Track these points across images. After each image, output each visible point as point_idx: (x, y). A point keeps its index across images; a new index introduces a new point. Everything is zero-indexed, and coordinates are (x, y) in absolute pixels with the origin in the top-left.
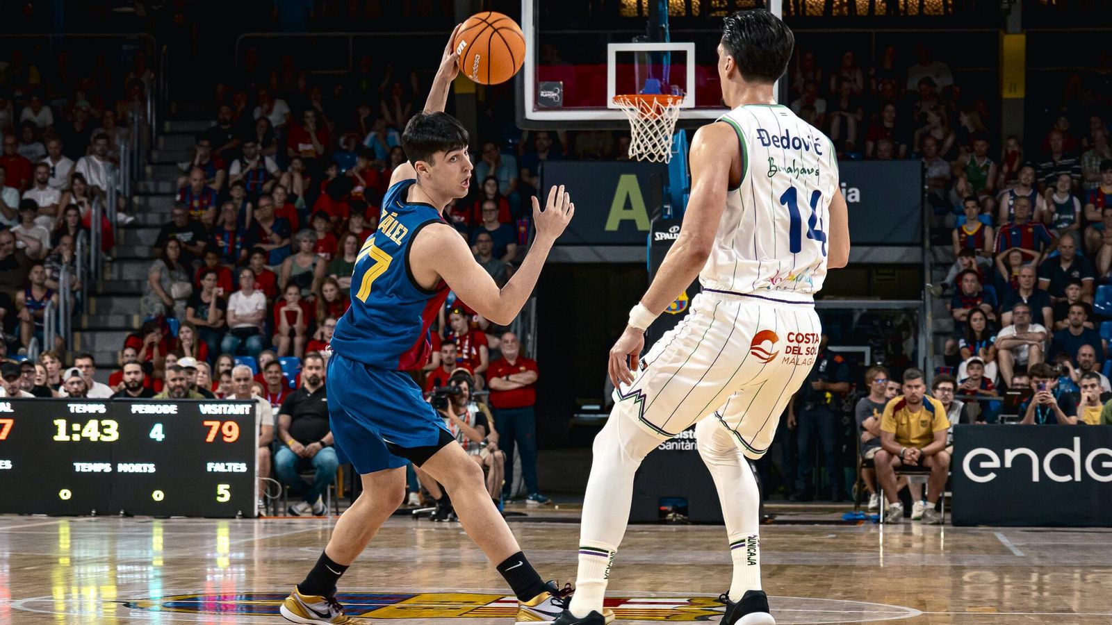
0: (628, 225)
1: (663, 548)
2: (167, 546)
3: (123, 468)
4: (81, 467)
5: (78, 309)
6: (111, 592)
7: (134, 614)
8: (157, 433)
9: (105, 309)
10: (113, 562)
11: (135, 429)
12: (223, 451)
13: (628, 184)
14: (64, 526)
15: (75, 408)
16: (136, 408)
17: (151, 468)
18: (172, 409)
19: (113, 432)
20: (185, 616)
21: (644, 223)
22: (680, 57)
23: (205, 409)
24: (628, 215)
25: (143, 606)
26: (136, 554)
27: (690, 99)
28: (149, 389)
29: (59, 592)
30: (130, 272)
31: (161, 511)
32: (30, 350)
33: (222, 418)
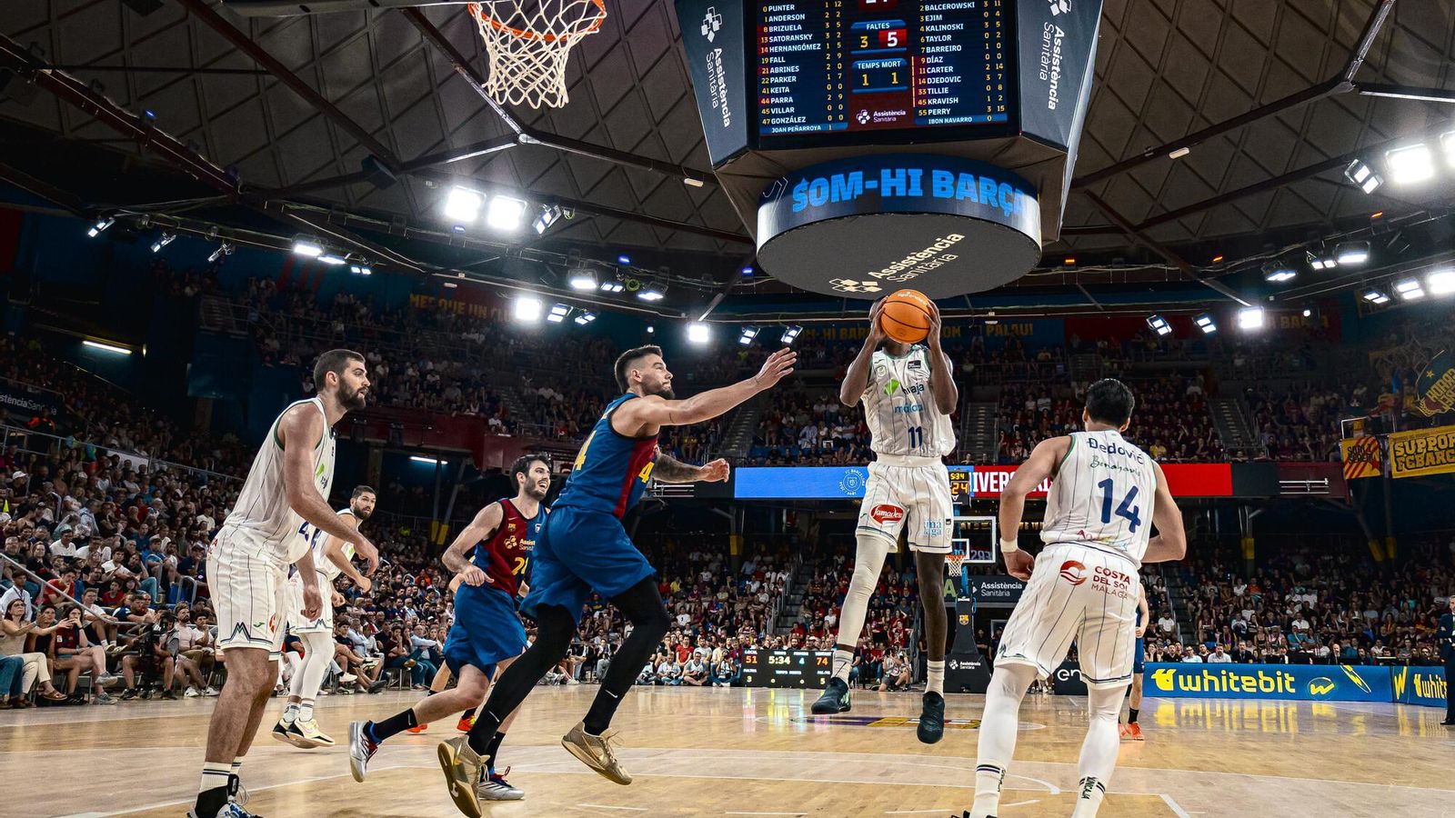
0: (949, 595)
1: (962, 702)
2: (805, 699)
3: (791, 672)
4: (778, 672)
5: (777, 621)
6: (787, 715)
7: (795, 724)
8: (802, 661)
9: (786, 621)
10: (788, 705)
11: (795, 660)
12: (823, 667)
13: (949, 582)
14: (772, 691)
15: (776, 653)
16: (796, 653)
17: (800, 673)
18: (807, 654)
19: (788, 661)
20: (811, 725)
21: (954, 595)
22: (965, 543)
23: (817, 654)
24: (949, 592)
25: (796, 721)
26: (795, 702)
27: (968, 556)
28: (798, 647)
29: (770, 713)
30: (794, 609)
31: (803, 687)
32: (763, 633)
33: (823, 657)
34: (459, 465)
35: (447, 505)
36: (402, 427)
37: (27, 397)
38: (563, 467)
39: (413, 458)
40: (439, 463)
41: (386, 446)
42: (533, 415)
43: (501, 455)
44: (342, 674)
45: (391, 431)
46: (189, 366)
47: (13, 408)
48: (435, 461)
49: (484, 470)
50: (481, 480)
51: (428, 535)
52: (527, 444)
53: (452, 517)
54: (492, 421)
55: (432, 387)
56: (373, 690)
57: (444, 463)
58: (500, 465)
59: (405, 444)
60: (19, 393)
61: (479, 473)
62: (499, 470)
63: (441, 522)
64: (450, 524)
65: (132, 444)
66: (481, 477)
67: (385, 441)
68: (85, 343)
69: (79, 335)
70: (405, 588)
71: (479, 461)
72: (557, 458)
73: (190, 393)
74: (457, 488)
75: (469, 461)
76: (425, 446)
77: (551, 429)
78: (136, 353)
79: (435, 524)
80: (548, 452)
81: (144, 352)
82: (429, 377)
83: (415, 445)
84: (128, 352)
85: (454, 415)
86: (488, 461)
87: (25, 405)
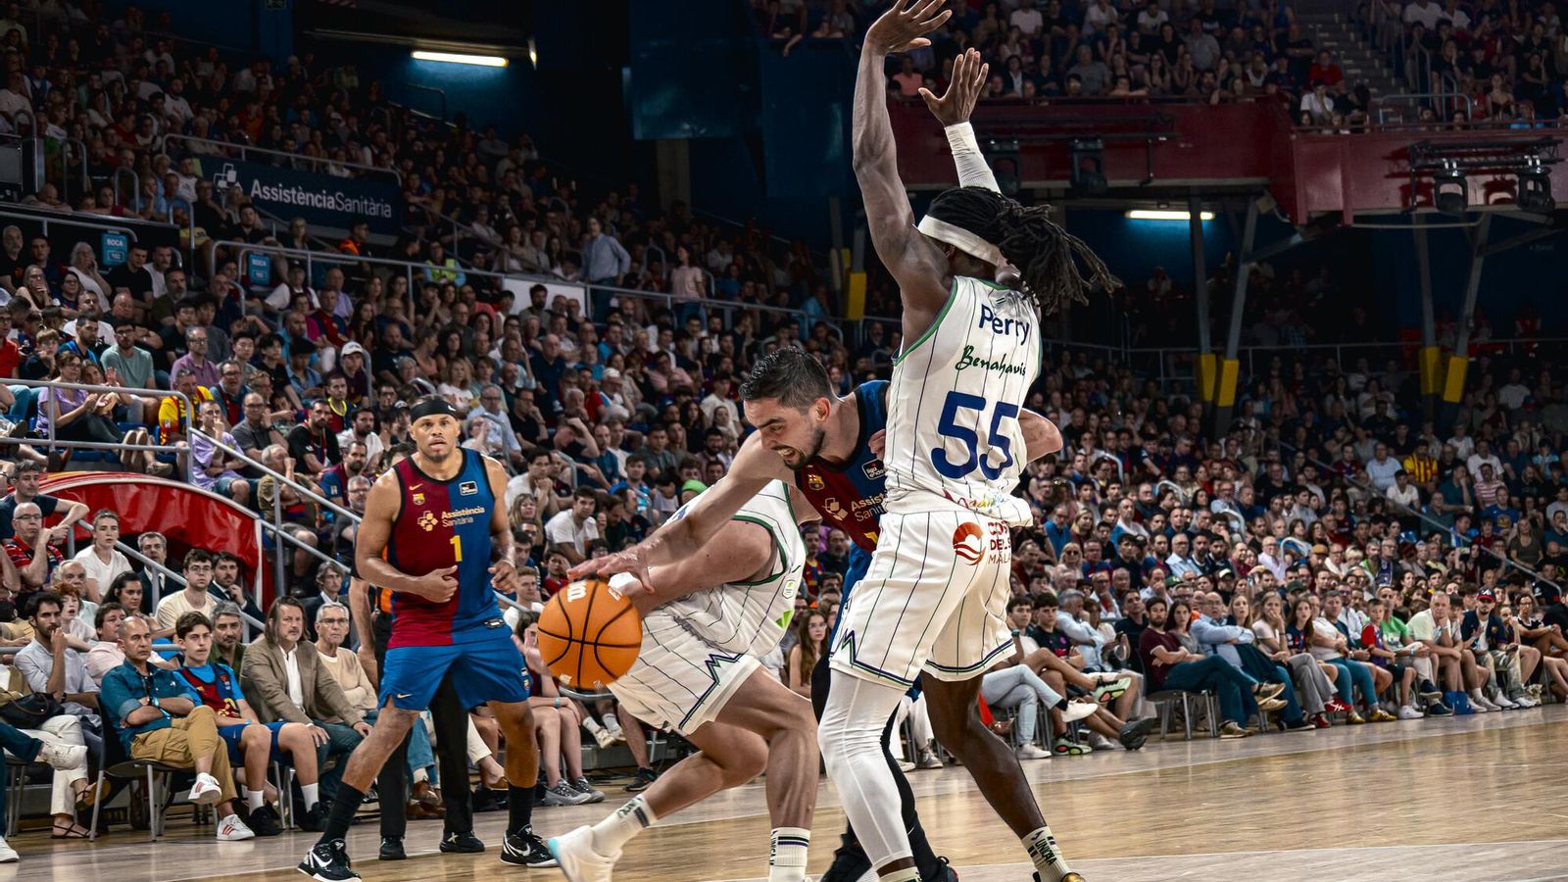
34: (1242, 217)
35: (1229, 310)
36: (1100, 144)
37: (333, 185)
38: (1490, 188)
39: (1135, 214)
40: (1195, 220)
41: (1069, 194)
42: (1400, 73)
43: (1337, 179)
44: (1063, 705)
45: (1076, 158)
46: (626, 72)
47: (312, 215)
48: (1186, 215)
49: (1302, 219)
50: (1300, 246)
51: (1195, 390)
52: (1396, 146)
53: (1244, 340)
54: (1308, 102)
55: (1151, 42)
56: (1131, 742)
57: (1206, 216)
58: (1338, 204)
59: (1112, 183)
60: (317, 181)
61: (1290, 230)
62: (1337, 215)
63: (1220, 355)
64: (1241, 356)
65: (544, 259)
66: (1297, 239)
67: (1066, 184)
68: (417, 55)
69: (401, 41)
70: (1167, 513)
71: (1287, 201)
72: (1475, 170)
73: (638, 134)
74: (1245, 269)
75: (1264, 205)
76: (1156, 183)
77: (1449, 101)
78: (518, 62)
79: (1207, 361)
80: (1449, 156)
81: (533, 56)
82: (1143, 18)
83: (1134, 183)
84: (500, 62)
85: (1215, 99)
86: (1308, 199)
87: (330, 203)
